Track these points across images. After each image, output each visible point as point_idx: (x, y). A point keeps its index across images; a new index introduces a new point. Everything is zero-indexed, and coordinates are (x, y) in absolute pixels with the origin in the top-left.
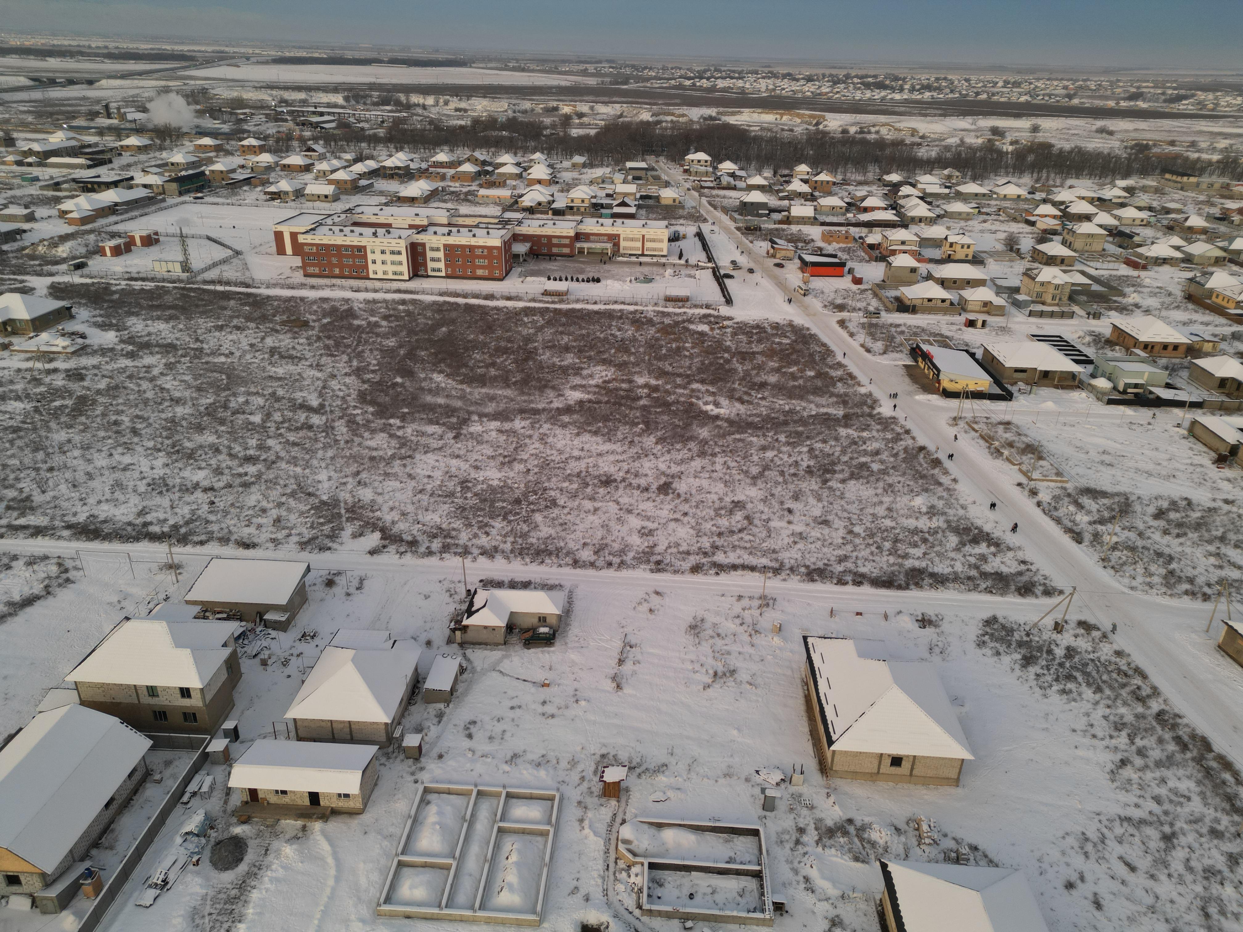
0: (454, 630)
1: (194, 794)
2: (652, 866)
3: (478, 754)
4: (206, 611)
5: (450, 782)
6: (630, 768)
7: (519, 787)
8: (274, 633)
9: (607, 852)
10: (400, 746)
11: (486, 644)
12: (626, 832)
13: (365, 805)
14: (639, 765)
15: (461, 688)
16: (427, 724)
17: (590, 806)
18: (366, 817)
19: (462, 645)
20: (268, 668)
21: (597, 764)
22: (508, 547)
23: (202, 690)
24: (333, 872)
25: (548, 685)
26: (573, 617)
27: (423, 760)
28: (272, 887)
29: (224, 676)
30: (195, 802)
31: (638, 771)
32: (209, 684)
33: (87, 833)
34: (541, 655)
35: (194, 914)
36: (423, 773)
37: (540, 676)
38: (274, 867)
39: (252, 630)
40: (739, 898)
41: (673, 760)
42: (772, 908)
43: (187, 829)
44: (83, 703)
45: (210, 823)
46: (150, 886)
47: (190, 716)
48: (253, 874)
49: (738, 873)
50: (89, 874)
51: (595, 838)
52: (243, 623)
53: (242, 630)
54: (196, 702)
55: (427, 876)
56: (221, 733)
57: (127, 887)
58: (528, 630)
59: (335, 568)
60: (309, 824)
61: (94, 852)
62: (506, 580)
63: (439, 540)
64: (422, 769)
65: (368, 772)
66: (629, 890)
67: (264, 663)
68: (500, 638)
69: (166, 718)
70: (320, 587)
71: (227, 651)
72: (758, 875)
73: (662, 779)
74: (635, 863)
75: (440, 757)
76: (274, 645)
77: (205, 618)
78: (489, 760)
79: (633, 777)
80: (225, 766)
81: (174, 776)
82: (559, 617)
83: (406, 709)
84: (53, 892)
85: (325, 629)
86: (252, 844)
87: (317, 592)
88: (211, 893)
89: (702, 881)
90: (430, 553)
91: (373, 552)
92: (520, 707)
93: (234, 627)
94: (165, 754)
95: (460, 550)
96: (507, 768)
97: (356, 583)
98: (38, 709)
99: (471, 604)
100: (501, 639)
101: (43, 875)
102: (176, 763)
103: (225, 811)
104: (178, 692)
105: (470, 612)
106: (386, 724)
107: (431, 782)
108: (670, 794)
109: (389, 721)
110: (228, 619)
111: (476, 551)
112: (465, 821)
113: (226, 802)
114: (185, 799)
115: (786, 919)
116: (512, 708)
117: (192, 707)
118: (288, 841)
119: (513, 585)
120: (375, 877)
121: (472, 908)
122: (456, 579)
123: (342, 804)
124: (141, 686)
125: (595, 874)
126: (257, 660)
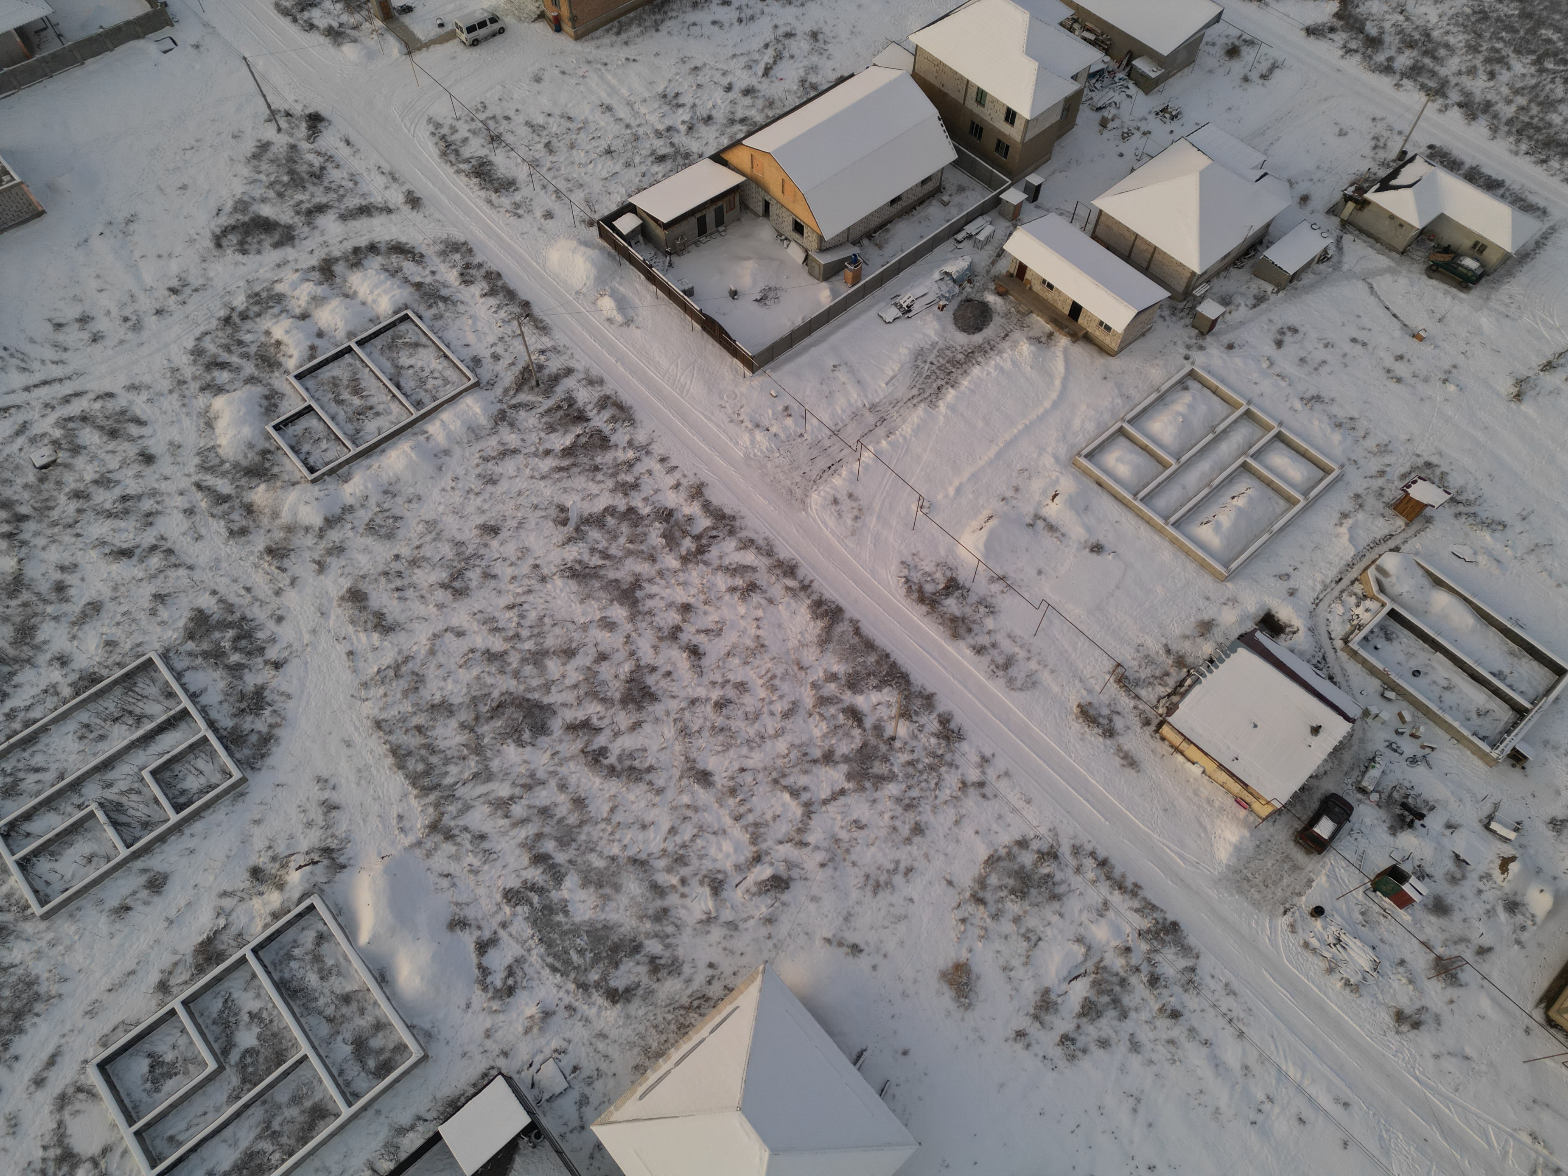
0: (1347, 198)
1: (970, 237)
2: (1393, 614)
3: (1276, 369)
4: (1075, 21)
5: (1223, 381)
6: (1453, 500)
7: (1297, 435)
8: (1133, 89)
9: (1351, 566)
10: (1193, 308)
11: (1377, 240)
12: (1390, 562)
13: (1121, 349)
14: (1468, 503)
15: (1307, 279)
16: (1238, 299)
17: (1368, 507)
18: (1115, 363)
19: (1345, 224)
20: (1106, 133)
21: (1413, 469)
22: (1509, 111)
23: (1028, 122)
24: (1054, 395)
25: (1421, 339)
26: (1526, 268)
27: (1209, 338)
28: (994, 373)
29: (1056, 117)
30: (967, 245)
31: (1461, 508)
32: (1036, 119)
33: (866, 219)
34: (1440, 295)
35: (919, 354)
36: (1200, 353)
37: (1419, 321)
38: (1005, 355)
39: (1112, 73)
40: (1475, 716)
41: (1519, 526)
42: (1508, 751)
43: (950, 269)
44: (915, 76)
45: (968, 277)
46: (896, 304)
47: (1003, 147)
48: (985, 350)
49: (1496, 692)
50: (854, 260)
51: (1347, 544)
52: (1107, 59)
53: (1102, 66)
54: (1014, 133)
55: (1140, 459)
56: (1022, 184)
57: (878, 293)
58: (1447, 250)
59: (1252, 31)
60: (1057, 334)
61: (865, 242)
62: (1469, 162)
63: (1415, 53)
64: (1201, 348)
65: (1143, 316)
66: (1346, 617)
67: (1104, 123)
68: (1401, 242)
69: (980, 137)
70: (1218, 51)
71: (1074, 87)
72: (1521, 712)
73: (1486, 537)
74: (1373, 598)
75: (1230, 347)
76: (1126, 105)
77: (1071, 30)
78: (1283, 384)
79: (1449, 511)
80: (1009, 224)
81: (960, 206)
82: (1507, 257)
83: (1225, 268)
84: (824, 259)
85: (1192, 114)
86: (997, 321)
87: (1211, 57)
88: (941, 345)
89: (1442, 668)
90: (1387, 69)
91: (1312, 31)
92: (1364, 344)
93: (1094, 58)
94: (962, 178)
95: (1432, 84)
96: (1298, 405)
97: (1264, 68)
98: (875, 61)
99: (1395, 174)
100: (1401, 245)
101: (821, 238)
102: (968, 193)
103: (988, 272)
104: (1004, 111)
105: (1385, 185)
106: (1193, 273)
107: (1203, 368)
108: (1482, 559)
109: (1198, 272)
110: (1093, 43)
111: (1455, 96)
112: (1213, 431)
113: (993, 263)
114: (960, 236)
115: (1516, 774)
116: (1354, 340)
117: (1008, 137)
118: (1030, 338)
119: (1474, 176)
120: (1090, 426)
121: (1166, 519)
122: (1398, 127)
123: (1098, 333)
124: (974, 85)
125: (1319, 577)
126: (1098, 116)
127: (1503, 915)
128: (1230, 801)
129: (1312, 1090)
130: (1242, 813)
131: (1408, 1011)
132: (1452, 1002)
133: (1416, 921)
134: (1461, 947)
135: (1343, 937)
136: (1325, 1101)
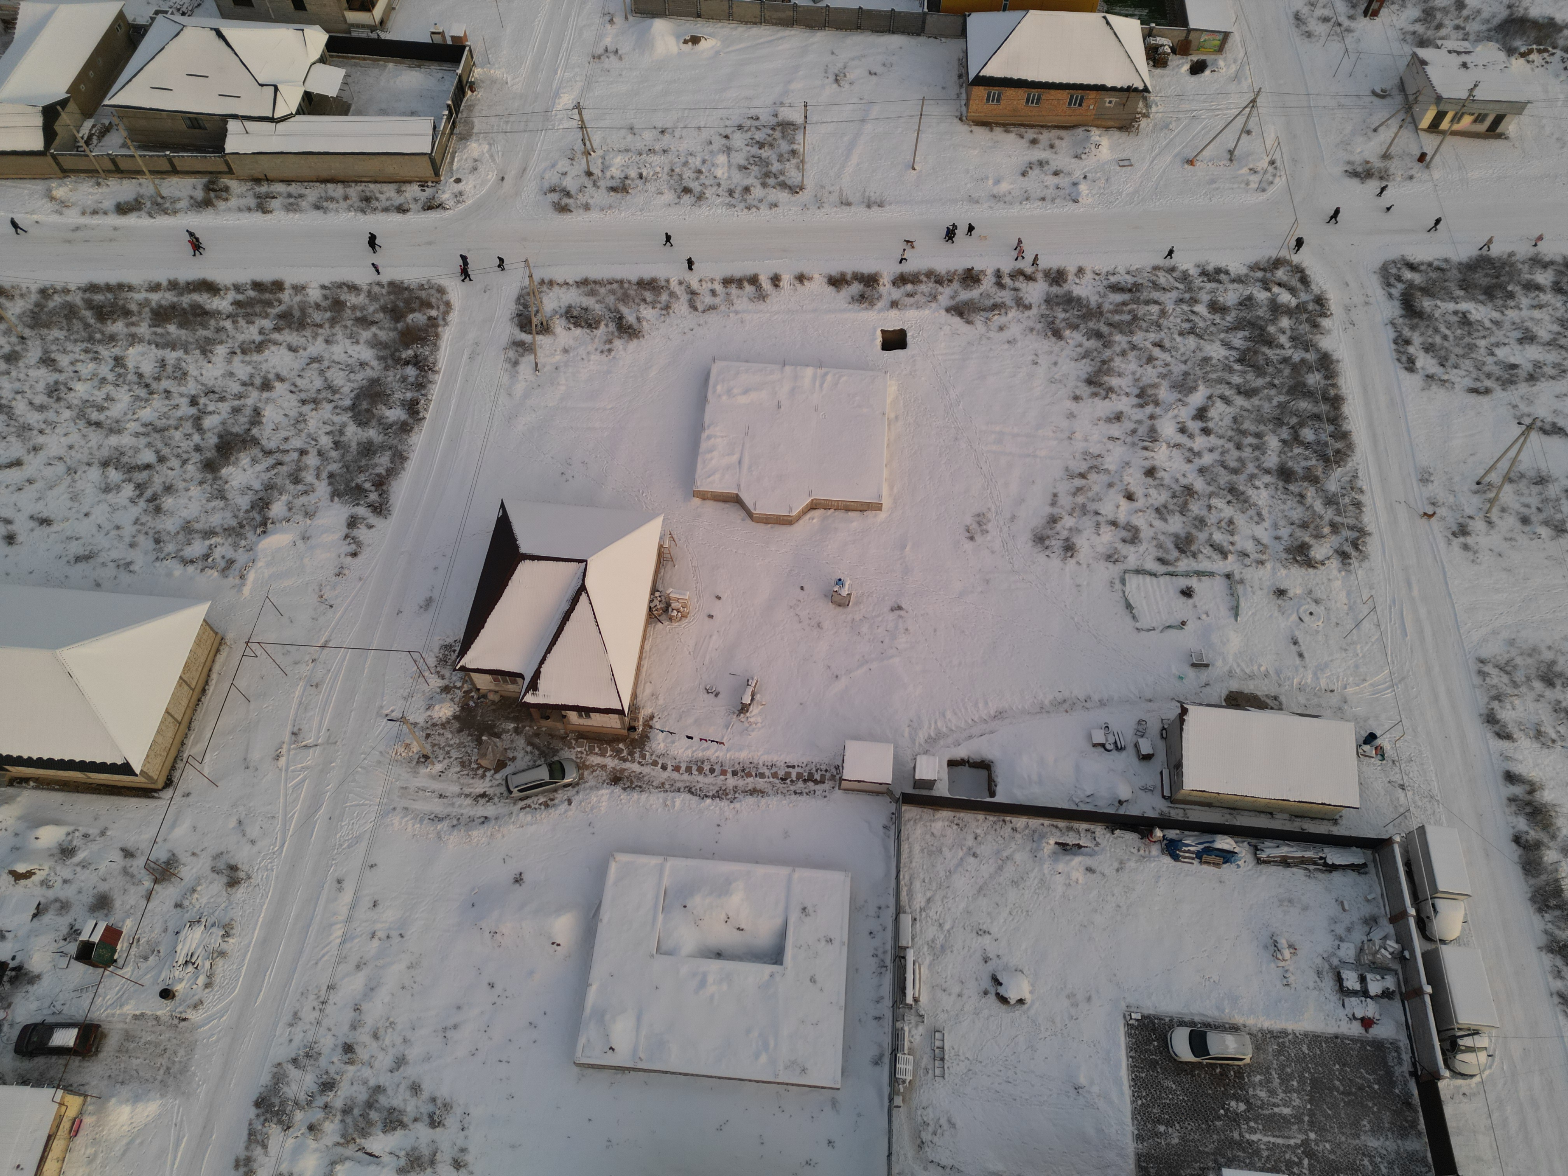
127: (81, 856)
128: (80, 1140)
129: (344, 911)
130: (88, 1120)
131: (225, 880)
132: (194, 854)
133: (128, 915)
134: (134, 870)
135: (181, 961)
136: (347, 896)
